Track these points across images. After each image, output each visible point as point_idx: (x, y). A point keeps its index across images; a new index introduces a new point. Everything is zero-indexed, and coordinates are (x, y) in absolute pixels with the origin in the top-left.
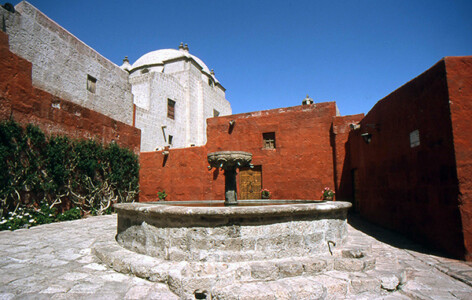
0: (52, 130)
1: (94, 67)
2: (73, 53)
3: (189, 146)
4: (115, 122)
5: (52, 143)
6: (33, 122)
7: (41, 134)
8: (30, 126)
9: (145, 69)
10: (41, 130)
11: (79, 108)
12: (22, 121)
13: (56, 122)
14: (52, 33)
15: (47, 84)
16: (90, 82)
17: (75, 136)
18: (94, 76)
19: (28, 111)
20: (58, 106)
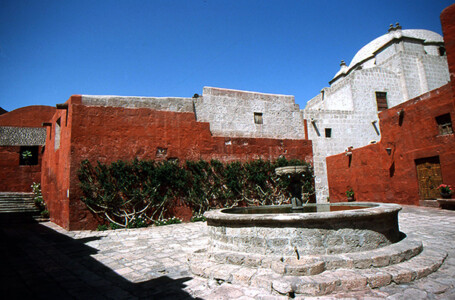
0: (227, 160)
1: (258, 105)
2: (240, 103)
3: (369, 143)
4: (281, 141)
5: (228, 168)
6: (214, 158)
7: (220, 164)
8: (212, 161)
9: (358, 66)
10: (220, 160)
11: (246, 140)
12: (207, 159)
13: (229, 154)
14: (223, 97)
15: (224, 130)
16: (257, 117)
17: (244, 159)
18: (259, 111)
19: (210, 152)
20: (230, 143)
